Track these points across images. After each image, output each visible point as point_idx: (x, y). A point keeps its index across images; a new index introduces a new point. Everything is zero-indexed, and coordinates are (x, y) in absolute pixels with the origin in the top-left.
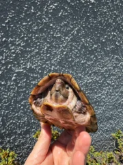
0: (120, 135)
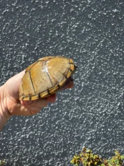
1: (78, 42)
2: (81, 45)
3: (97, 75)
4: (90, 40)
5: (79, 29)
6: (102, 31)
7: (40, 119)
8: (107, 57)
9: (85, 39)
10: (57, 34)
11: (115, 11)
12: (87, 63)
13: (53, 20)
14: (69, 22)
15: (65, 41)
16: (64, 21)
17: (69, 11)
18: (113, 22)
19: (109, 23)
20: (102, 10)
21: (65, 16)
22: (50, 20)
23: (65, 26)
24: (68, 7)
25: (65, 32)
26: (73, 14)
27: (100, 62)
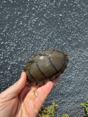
1: (36, 31)
2: (37, 34)
4: (44, 31)
5: (37, 22)
7: (3, 83)
8: (53, 44)
10: (21, 24)
11: (61, 15)
12: (40, 46)
16: (27, 15)
17: (31, 9)
19: (56, 22)
20: (53, 13)
21: (28, 12)
22: (17, 13)
24: (31, 6)
27: (48, 46)
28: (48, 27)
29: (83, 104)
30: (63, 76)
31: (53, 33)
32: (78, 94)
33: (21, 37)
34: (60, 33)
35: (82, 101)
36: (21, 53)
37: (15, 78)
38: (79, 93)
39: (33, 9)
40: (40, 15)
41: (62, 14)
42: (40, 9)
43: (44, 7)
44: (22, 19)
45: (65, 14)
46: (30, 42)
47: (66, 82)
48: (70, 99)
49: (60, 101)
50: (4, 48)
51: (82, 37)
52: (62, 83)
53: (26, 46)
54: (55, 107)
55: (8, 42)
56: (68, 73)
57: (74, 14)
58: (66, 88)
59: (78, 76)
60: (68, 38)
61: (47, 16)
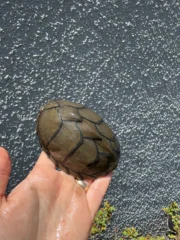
0: (176, 210)
1: (76, 55)
2: (79, 61)
3: (95, 104)
4: (92, 55)
6: (109, 47)
8: (111, 83)
9: (86, 53)
11: (128, 24)
12: (84, 86)
13: (43, 16)
14: (66, 23)
15: (58, 50)
16: (60, 21)
18: (124, 38)
20: (113, 18)
21: (62, 15)
22: (39, 15)
23: (61, 29)
25: (59, 38)
26: (74, 14)
28: (102, 48)
29: (166, 209)
30: (128, 149)
31: (112, 60)
32: (157, 187)
33: (46, 66)
34: (125, 60)
35: (166, 202)
36: (44, 100)
37: (31, 149)
38: (160, 185)
39: (73, 8)
40: (86, 22)
41: (132, 22)
42: (87, 10)
43: (94, 5)
44: (49, 29)
45: (138, 22)
46: (64, 76)
47: (133, 163)
48: (140, 197)
49: (120, 200)
50: (11, 88)
51: (169, 71)
52: (127, 164)
53: (56, 84)
54: (110, 213)
55: (18, 75)
56: (139, 143)
57: (155, 24)
58: (133, 174)
59: (159, 152)
60: (142, 73)
61: (101, 24)
